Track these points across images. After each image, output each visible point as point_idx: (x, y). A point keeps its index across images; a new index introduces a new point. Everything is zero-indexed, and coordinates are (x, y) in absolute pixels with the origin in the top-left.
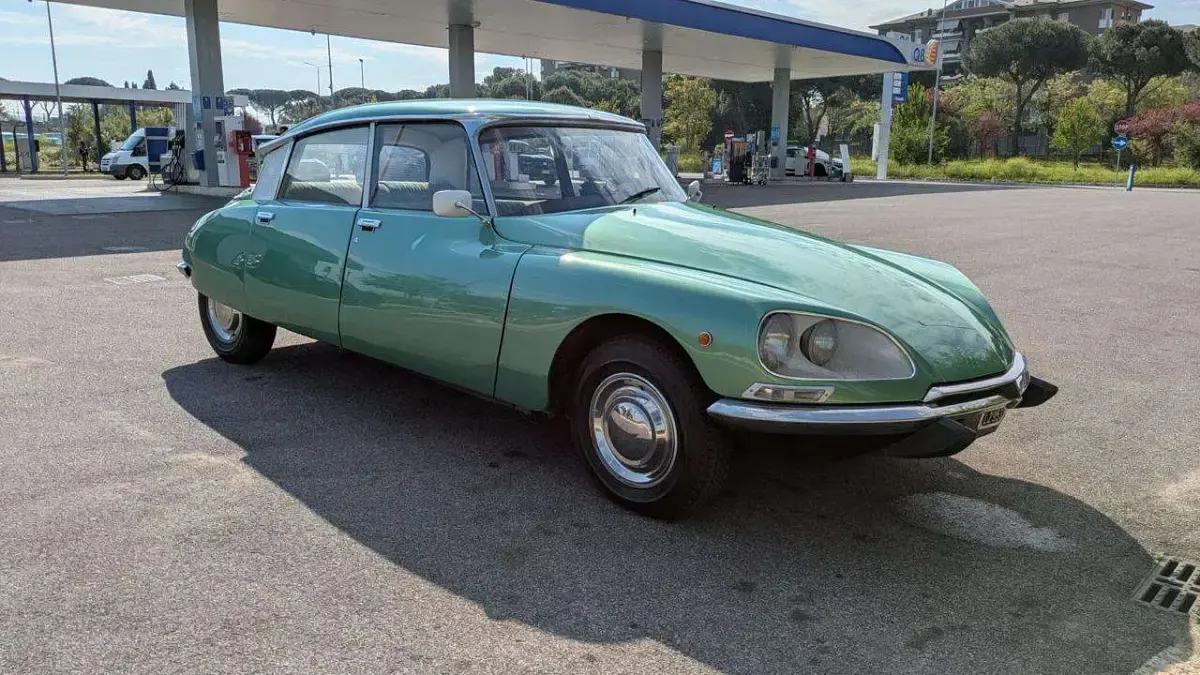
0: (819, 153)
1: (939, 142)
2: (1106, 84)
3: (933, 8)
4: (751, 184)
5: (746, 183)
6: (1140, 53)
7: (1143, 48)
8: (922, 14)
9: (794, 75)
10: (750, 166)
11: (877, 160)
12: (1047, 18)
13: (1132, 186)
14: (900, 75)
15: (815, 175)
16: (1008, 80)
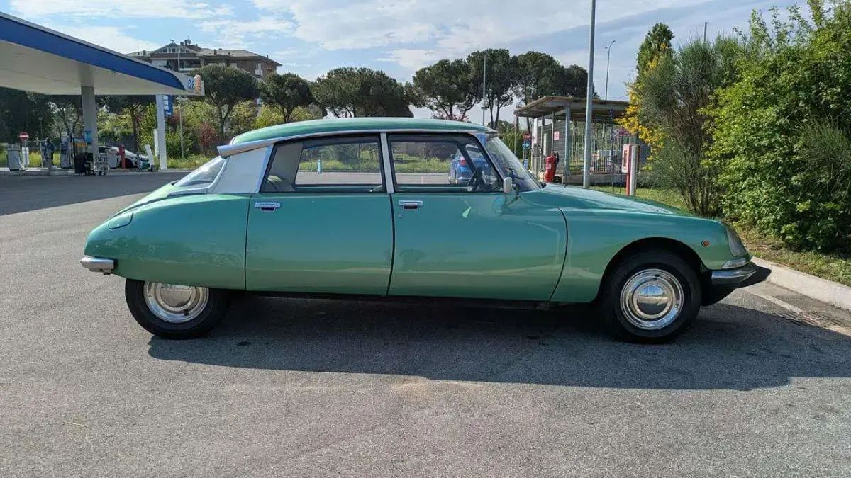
0: (127, 152)
1: (187, 144)
2: (268, 110)
3: (147, 50)
4: (94, 174)
5: (89, 174)
6: (288, 92)
7: (289, 90)
8: (138, 53)
9: (98, 92)
10: (92, 160)
11: (159, 156)
12: (223, 65)
13: (321, 171)
14: (167, 97)
15: (127, 167)
16: (211, 104)
